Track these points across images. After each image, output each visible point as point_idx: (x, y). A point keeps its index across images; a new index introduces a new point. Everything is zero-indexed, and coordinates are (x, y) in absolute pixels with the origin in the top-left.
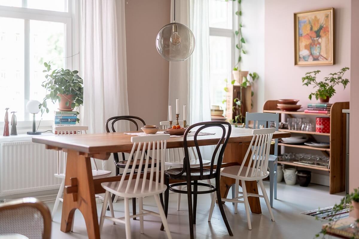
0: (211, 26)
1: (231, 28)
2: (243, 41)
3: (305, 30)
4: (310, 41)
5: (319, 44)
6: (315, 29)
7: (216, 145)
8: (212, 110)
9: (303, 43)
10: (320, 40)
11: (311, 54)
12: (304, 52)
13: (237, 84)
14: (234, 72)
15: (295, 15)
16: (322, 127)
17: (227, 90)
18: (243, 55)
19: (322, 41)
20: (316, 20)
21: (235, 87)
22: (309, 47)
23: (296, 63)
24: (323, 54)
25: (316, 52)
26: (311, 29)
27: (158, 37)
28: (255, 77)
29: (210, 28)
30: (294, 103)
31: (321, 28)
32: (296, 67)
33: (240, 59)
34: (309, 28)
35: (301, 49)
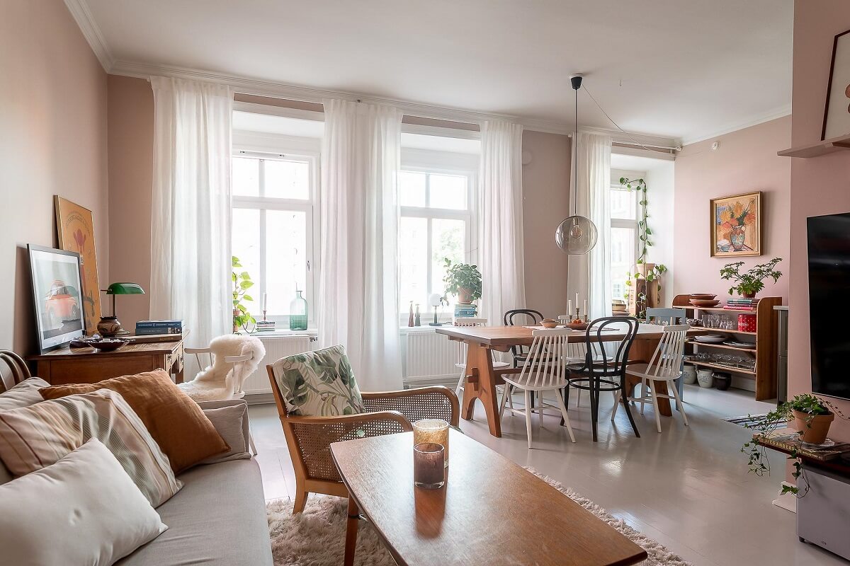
0: (612, 218)
1: (635, 219)
2: (648, 231)
3: (724, 218)
4: (731, 230)
5: (743, 232)
6: (737, 216)
7: (621, 342)
8: (613, 305)
9: (721, 232)
10: (743, 228)
11: (732, 244)
12: (723, 242)
13: (641, 277)
14: (638, 265)
15: (712, 202)
16: (746, 325)
17: (629, 284)
18: (648, 247)
19: (747, 229)
20: (739, 206)
21: (638, 281)
22: (730, 236)
23: (712, 255)
24: (747, 243)
25: (738, 242)
26: (732, 216)
27: (558, 231)
28: (662, 269)
29: (611, 219)
30: (711, 298)
31: (745, 214)
32: (713, 259)
33: (645, 251)
34: (729, 215)
35: (719, 238)
